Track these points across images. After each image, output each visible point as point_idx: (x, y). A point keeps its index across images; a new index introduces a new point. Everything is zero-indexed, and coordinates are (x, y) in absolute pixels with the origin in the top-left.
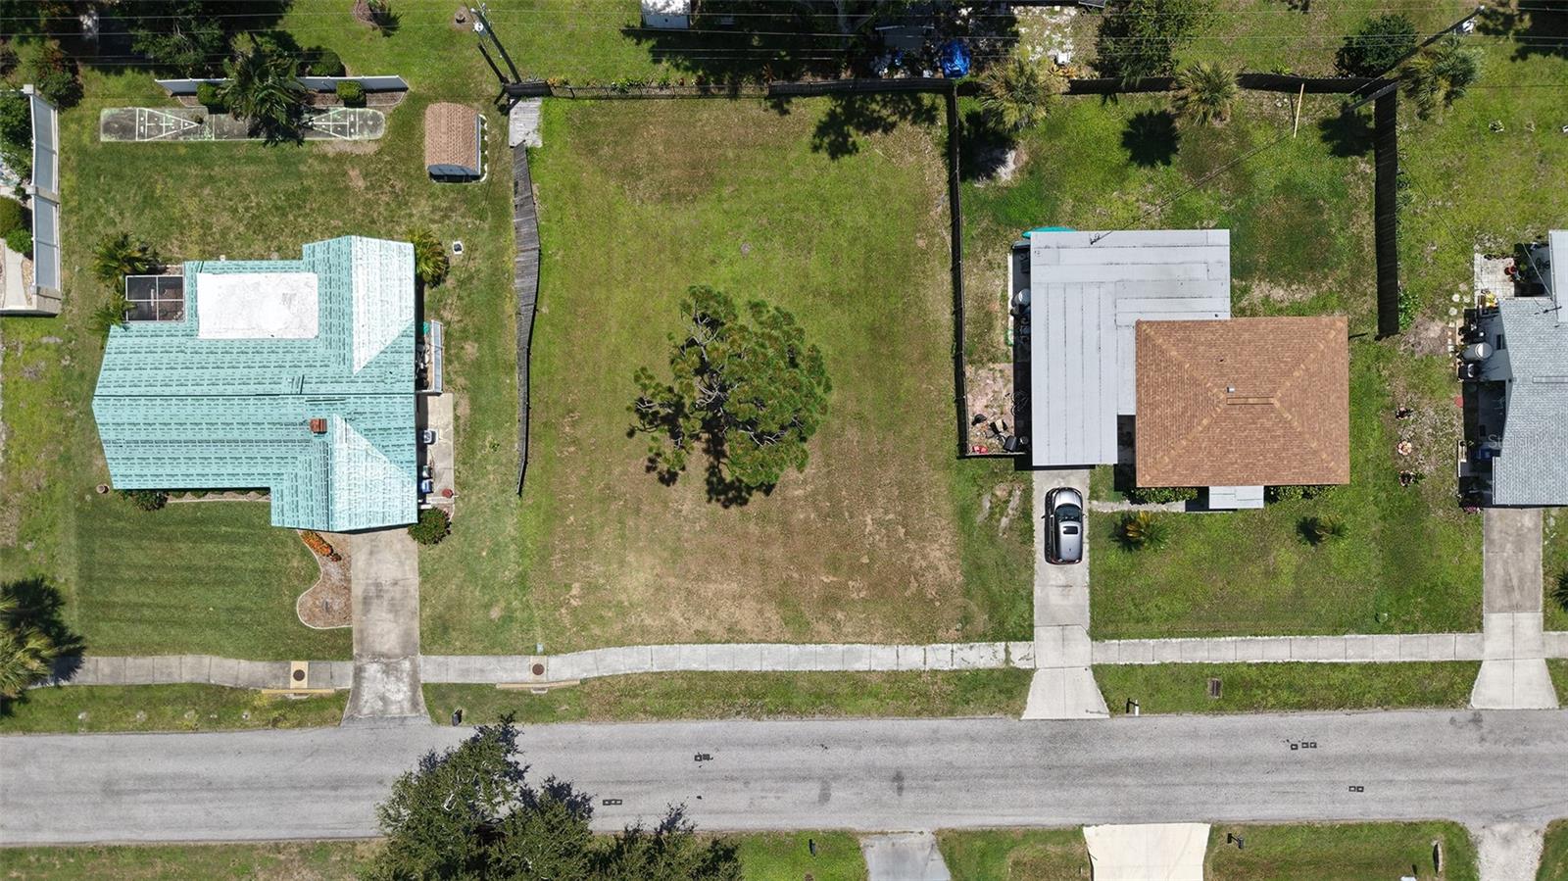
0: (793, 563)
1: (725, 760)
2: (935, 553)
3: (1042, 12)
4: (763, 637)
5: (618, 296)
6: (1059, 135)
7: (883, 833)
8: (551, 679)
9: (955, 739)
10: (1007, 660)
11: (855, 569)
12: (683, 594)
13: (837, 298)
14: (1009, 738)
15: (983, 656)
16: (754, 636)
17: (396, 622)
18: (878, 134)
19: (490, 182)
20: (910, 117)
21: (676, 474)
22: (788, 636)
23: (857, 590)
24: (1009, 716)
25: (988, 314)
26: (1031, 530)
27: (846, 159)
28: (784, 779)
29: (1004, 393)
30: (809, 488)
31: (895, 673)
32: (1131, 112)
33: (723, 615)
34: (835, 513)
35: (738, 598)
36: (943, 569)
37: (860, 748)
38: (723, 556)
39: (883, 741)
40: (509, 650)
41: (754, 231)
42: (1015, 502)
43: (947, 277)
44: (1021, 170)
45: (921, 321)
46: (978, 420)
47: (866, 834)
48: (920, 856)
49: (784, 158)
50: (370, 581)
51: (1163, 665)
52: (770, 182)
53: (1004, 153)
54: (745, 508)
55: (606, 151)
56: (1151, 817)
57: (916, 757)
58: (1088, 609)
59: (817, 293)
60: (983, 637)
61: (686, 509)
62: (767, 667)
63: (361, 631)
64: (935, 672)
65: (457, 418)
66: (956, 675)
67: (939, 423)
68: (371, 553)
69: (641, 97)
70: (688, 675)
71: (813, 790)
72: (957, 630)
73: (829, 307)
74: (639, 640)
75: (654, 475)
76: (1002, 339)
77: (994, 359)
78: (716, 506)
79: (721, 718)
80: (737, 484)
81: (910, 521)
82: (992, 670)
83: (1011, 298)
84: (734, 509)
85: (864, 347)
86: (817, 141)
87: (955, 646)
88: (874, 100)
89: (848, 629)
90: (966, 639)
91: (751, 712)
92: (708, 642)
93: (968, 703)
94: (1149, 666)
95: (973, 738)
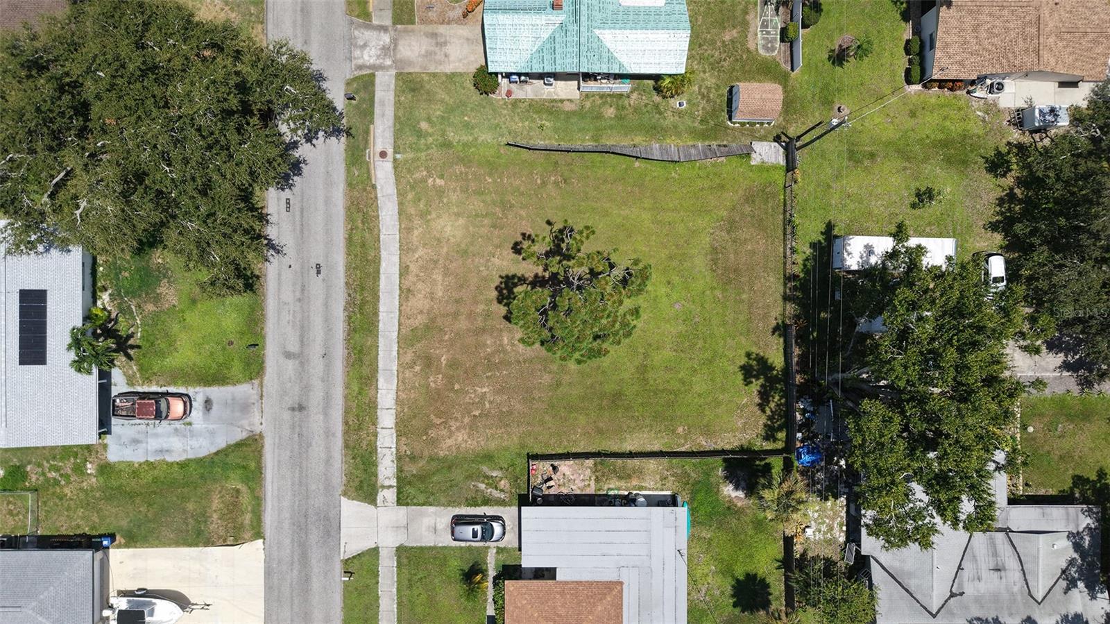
0: (455, 336)
1: (316, 285)
2: (461, 436)
3: (842, 517)
4: (403, 314)
5: (646, 216)
6: (755, 528)
7: (262, 396)
8: (376, 163)
9: (328, 449)
10: (383, 487)
11: (450, 380)
12: (435, 258)
13: (643, 369)
14: (328, 488)
15: (386, 470)
16: (404, 307)
17: (419, 55)
18: (757, 400)
19: (727, 128)
20: (769, 423)
21: (520, 254)
22: (404, 331)
23: (436, 381)
24: (344, 488)
25: (629, 477)
26: (476, 505)
27: (740, 376)
28: (302, 327)
29: (574, 487)
30: (509, 348)
31: (376, 407)
32: (770, 580)
33: (420, 286)
34: (491, 366)
35: (432, 296)
36: (449, 442)
37: (323, 381)
38: (461, 286)
39: (328, 399)
40: (398, 135)
41: (690, 312)
42: (496, 494)
43: (656, 448)
44: (731, 501)
45: (625, 429)
46: (555, 468)
47: (261, 385)
48: (245, 423)
49: (741, 334)
50: (448, 38)
51: (378, 598)
52: (724, 324)
53: (743, 489)
54: (495, 302)
55: (748, 209)
56: (269, 588)
57: (316, 420)
58: (419, 545)
59: (646, 355)
60: (400, 470)
61: (496, 261)
62: (382, 316)
63: (413, 31)
64: (376, 435)
65: (562, 101)
66: (373, 450)
67: (553, 440)
68: (468, 39)
69: (785, 234)
70: (377, 261)
71: (293, 347)
72: (405, 451)
73: (636, 364)
74: (403, 226)
75: (520, 239)
76: (611, 486)
77: (597, 480)
78: (497, 281)
79: (346, 283)
80: (512, 296)
81: (484, 419)
82: (376, 476)
83: (640, 493)
84: (495, 293)
85: (609, 388)
86: (753, 356)
87: (394, 450)
88: (781, 397)
89: (408, 374)
90: (399, 458)
91: (350, 304)
92: (401, 275)
93: (353, 458)
94: (377, 588)
95: (328, 461)
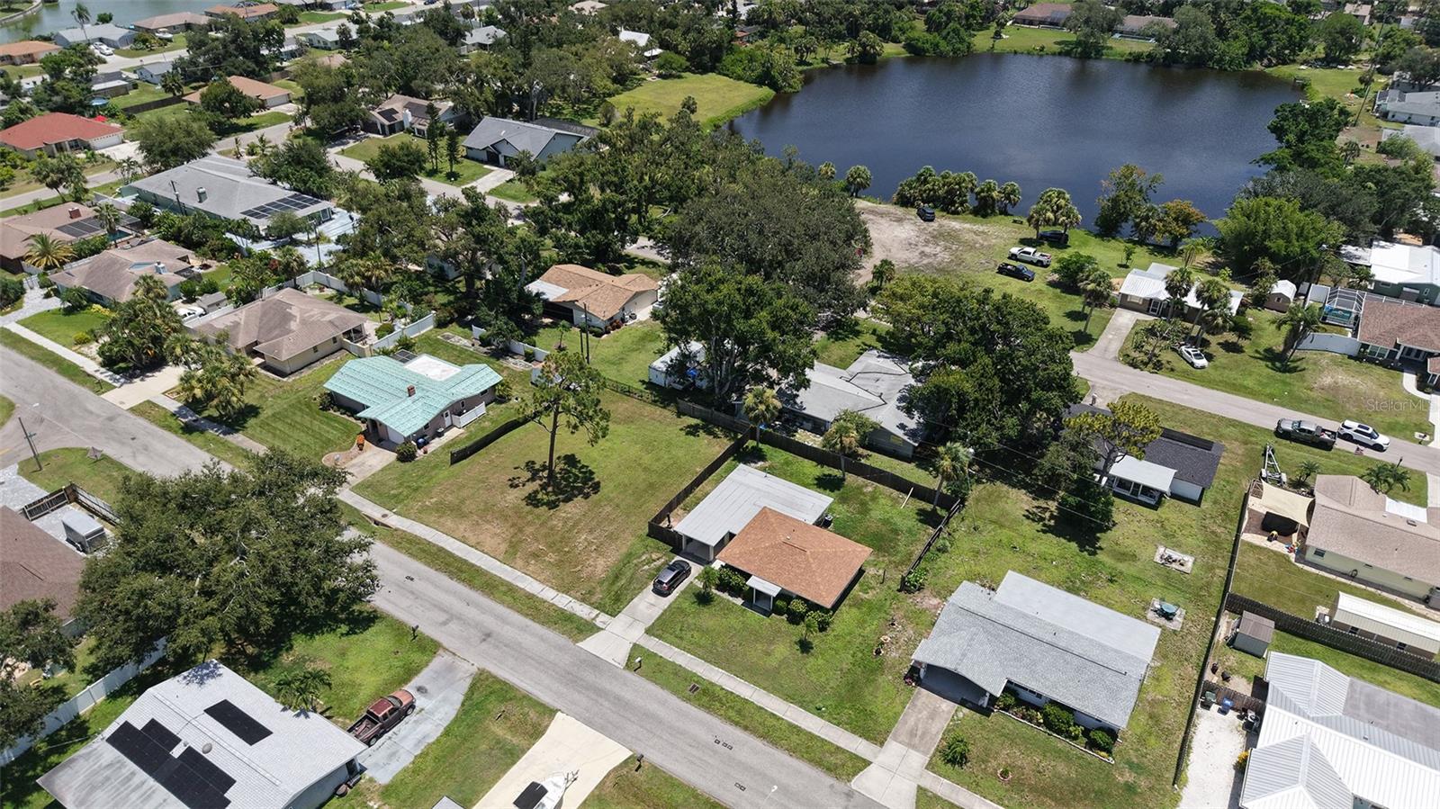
0: (533, 535)
1: (417, 585)
2: (601, 562)
4: (489, 553)
7: (454, 654)
9: (533, 634)
10: (594, 620)
11: (558, 550)
14: (561, 649)
15: (583, 611)
16: (485, 550)
18: (710, 436)
20: (728, 438)
21: (519, 486)
22: (501, 557)
23: (551, 557)
24: (571, 640)
27: (690, 436)
28: (435, 606)
31: (534, 596)
33: (481, 537)
34: (571, 528)
35: (495, 535)
36: (599, 569)
37: (484, 613)
38: (506, 519)
39: (498, 617)
40: (383, 504)
47: (446, 649)
48: (461, 675)
49: (666, 428)
50: (363, 461)
51: (673, 664)
52: (654, 431)
53: (760, 461)
54: (535, 509)
57: (508, 632)
58: (655, 620)
60: (591, 605)
61: (511, 498)
62: (478, 563)
64: (553, 606)
65: (457, 437)
66: (562, 611)
68: (375, 454)
69: (629, 395)
70: (441, 549)
71: (443, 617)
72: (581, 595)
74: (436, 527)
75: (510, 482)
78: (523, 503)
79: (436, 570)
80: (540, 500)
81: (602, 546)
82: (582, 618)
84: (530, 507)
86: (684, 428)
87: (574, 601)
88: (718, 427)
89: (530, 569)
90: (583, 600)
91: (451, 575)
92: (464, 542)
93: (556, 624)
94: (666, 660)
95: (542, 639)
